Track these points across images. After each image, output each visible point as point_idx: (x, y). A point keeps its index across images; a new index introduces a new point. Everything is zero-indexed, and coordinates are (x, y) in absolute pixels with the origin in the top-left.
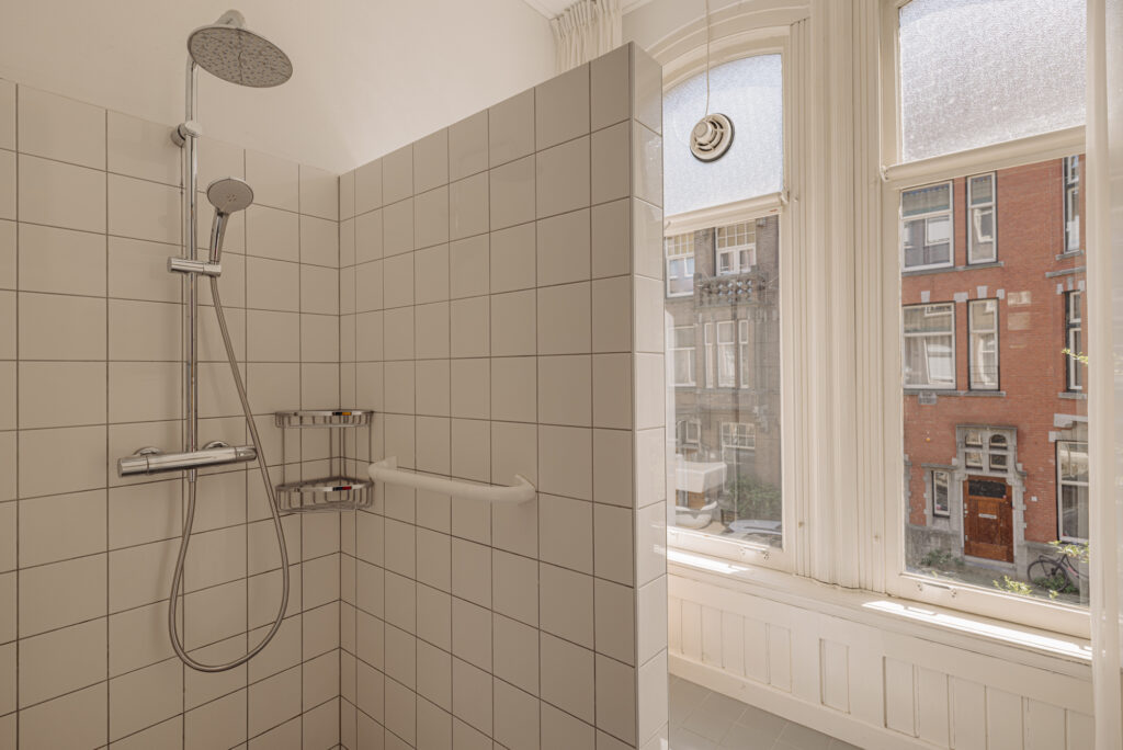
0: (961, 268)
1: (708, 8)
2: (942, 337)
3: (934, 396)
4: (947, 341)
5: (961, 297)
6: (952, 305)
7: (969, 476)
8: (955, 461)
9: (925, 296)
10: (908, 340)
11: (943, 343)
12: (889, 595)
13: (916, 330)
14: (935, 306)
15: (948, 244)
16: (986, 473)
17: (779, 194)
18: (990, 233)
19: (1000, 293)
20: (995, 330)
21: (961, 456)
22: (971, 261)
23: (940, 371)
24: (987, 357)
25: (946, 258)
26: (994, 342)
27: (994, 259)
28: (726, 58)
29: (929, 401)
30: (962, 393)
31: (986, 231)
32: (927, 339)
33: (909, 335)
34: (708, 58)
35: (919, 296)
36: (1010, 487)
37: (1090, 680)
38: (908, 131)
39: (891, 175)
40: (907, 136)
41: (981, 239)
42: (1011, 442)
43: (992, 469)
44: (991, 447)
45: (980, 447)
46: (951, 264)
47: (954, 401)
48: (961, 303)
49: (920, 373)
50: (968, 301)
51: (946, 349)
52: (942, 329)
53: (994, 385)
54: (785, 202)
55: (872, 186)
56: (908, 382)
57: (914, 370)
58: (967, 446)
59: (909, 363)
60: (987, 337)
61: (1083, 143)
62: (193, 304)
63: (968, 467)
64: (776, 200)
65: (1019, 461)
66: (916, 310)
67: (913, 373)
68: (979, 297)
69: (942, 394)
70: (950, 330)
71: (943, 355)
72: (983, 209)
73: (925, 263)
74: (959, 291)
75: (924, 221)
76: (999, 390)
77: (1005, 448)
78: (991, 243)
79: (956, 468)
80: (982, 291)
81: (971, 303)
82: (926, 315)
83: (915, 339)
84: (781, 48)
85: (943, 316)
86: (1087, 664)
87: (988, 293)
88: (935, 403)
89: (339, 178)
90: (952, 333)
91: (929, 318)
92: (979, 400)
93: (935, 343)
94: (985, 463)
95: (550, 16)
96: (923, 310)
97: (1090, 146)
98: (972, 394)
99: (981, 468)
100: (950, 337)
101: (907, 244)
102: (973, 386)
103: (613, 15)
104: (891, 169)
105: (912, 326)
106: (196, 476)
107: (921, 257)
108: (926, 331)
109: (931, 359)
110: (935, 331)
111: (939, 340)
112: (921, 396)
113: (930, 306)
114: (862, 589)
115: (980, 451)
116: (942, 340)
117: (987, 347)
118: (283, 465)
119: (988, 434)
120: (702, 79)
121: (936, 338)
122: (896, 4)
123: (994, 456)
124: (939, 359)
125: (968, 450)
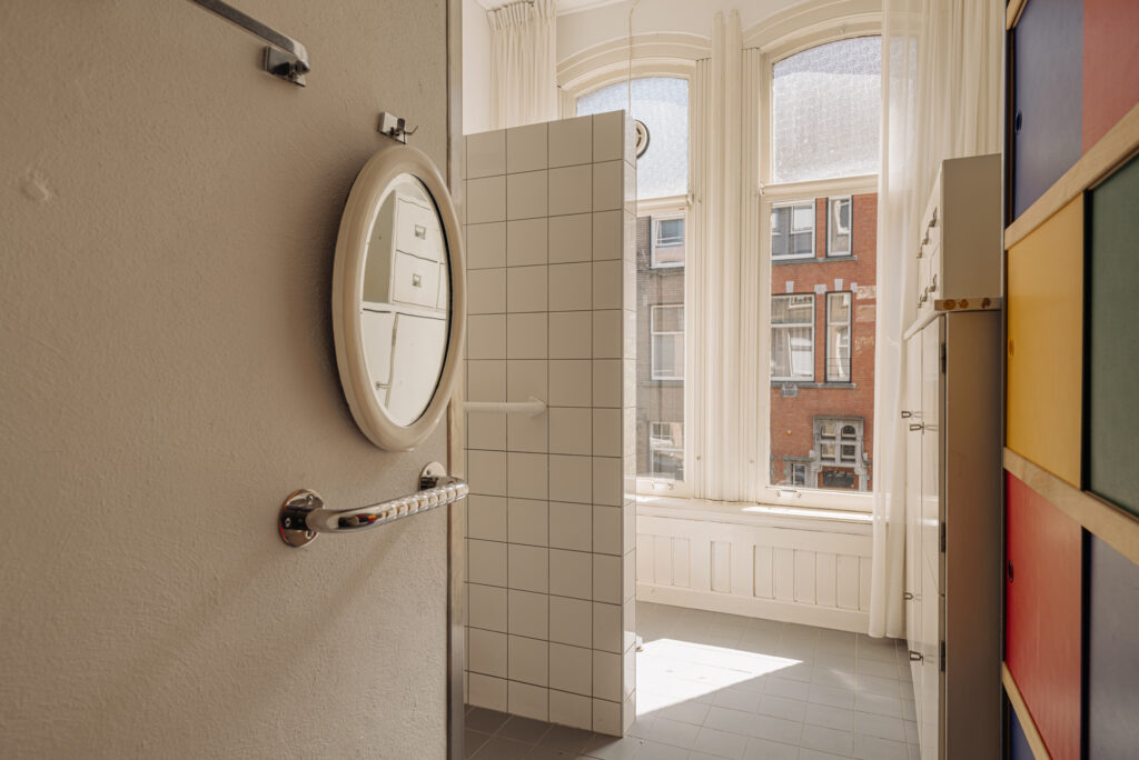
0: (821, 259)
1: (630, 31)
2: (804, 329)
3: (795, 389)
4: (807, 332)
5: (821, 289)
6: (813, 296)
7: (824, 467)
8: (812, 454)
9: (790, 286)
10: (774, 330)
11: (804, 337)
12: (759, 504)
13: (780, 322)
14: (799, 297)
15: (811, 233)
16: (838, 464)
17: (687, 196)
18: (847, 225)
19: (854, 287)
20: (848, 323)
21: (817, 447)
22: (830, 254)
23: (802, 366)
24: (842, 350)
25: (807, 248)
26: (848, 337)
27: (849, 253)
28: (645, 74)
29: (791, 393)
30: (820, 385)
31: (844, 224)
32: (790, 330)
33: (775, 326)
34: (630, 70)
35: (784, 286)
36: (858, 476)
37: (870, 535)
38: (778, 159)
39: (765, 191)
40: (778, 163)
41: (841, 230)
42: (859, 433)
43: (843, 460)
44: (843, 438)
45: (833, 438)
46: (812, 255)
47: (813, 393)
48: (820, 295)
49: (784, 368)
50: (827, 293)
51: (807, 343)
52: (804, 321)
53: (847, 379)
54: (691, 202)
55: (753, 198)
56: (773, 375)
57: (778, 364)
58: (823, 438)
59: (774, 358)
60: (842, 330)
61: (876, 186)
63: (822, 459)
64: (684, 201)
65: (865, 451)
66: (781, 300)
67: (777, 368)
68: (836, 289)
69: (804, 386)
70: (810, 322)
71: (804, 349)
72: (843, 201)
73: (791, 252)
74: (819, 283)
75: (790, 208)
76: (850, 382)
77: (854, 439)
78: (847, 235)
79: (812, 460)
80: (839, 284)
81: (829, 295)
82: (791, 307)
83: (780, 330)
84: (688, 76)
85: (804, 308)
86: (870, 524)
87: (844, 286)
88: (795, 395)
90: (812, 325)
91: (792, 310)
92: (834, 391)
93: (798, 336)
94: (837, 454)
95: (488, 8)
96: (788, 300)
97: (880, 191)
98: (828, 386)
99: (833, 459)
100: (810, 329)
101: (775, 230)
102: (829, 379)
103: (549, 21)
104: (766, 187)
105: (778, 317)
107: (787, 246)
108: (791, 321)
109: (794, 352)
110: (798, 322)
111: (801, 333)
112: (784, 389)
113: (794, 296)
114: (739, 502)
115: (833, 442)
116: (804, 332)
117: (842, 342)
119: (841, 425)
120: (625, 88)
121: (798, 329)
122: (772, 61)
123: (846, 446)
124: (801, 352)
125: (823, 442)
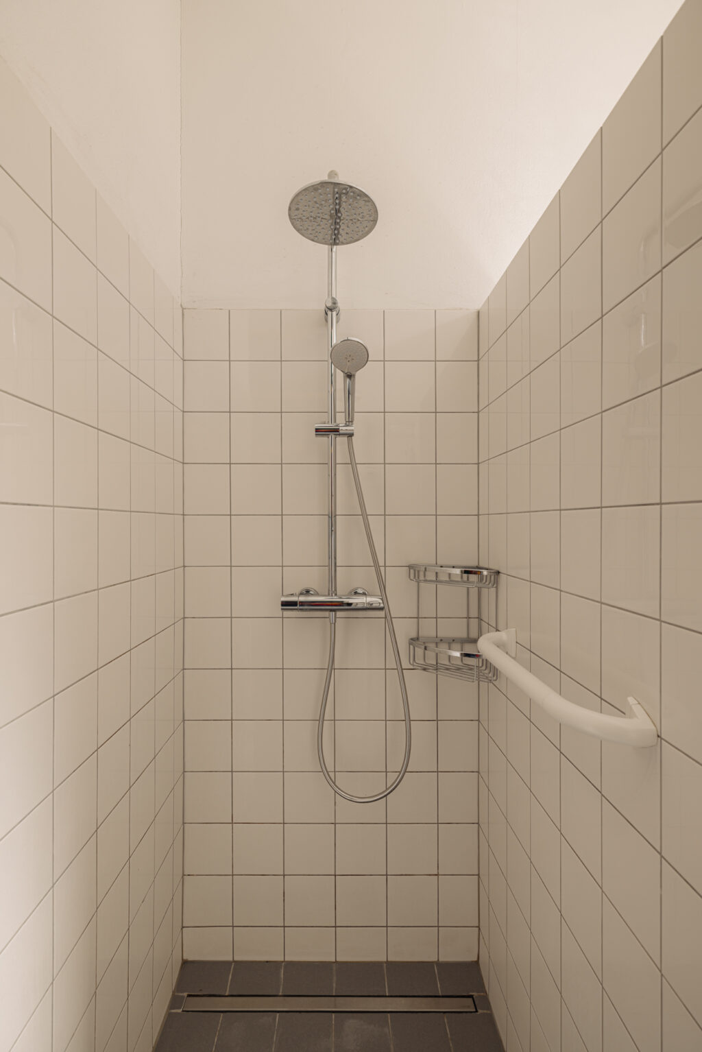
62: (332, 465)
89: (479, 312)
106: (335, 617)
118: (418, 618)
